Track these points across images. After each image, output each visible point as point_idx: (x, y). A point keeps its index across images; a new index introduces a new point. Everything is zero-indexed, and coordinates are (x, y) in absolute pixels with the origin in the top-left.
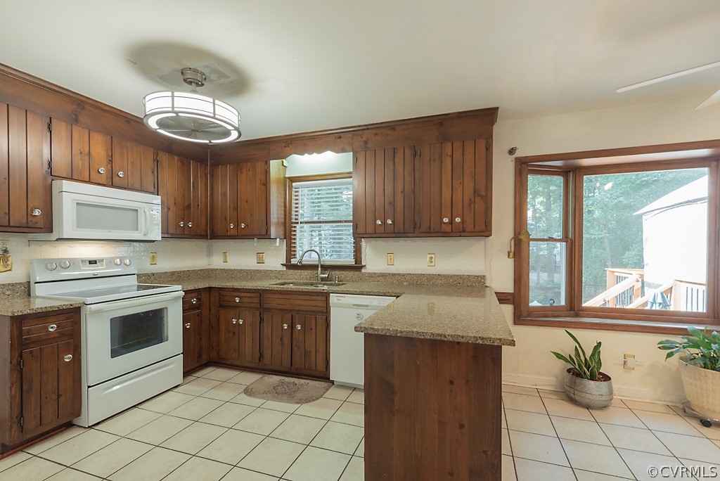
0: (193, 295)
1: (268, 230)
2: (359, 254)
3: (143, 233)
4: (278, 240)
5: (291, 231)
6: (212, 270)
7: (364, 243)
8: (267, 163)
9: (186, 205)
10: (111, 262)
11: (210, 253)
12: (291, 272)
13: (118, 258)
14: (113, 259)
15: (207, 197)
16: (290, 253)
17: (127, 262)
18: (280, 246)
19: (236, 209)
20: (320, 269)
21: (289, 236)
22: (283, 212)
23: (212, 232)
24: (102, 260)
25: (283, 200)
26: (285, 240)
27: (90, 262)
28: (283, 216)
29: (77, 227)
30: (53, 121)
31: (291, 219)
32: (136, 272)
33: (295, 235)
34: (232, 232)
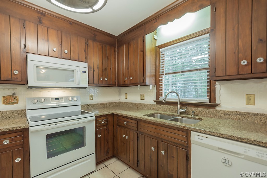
0: (103, 118)
1: (144, 80)
2: (212, 95)
3: (77, 83)
4: (151, 86)
5: (159, 80)
6: (121, 102)
7: (218, 86)
8: (144, 38)
9: (104, 69)
10: (67, 99)
11: (120, 94)
12: (159, 106)
13: (70, 97)
14: (68, 97)
15: (115, 65)
16: (159, 94)
17: (75, 99)
18: (152, 90)
19: (128, 69)
20: (179, 105)
21: (158, 83)
22: (154, 69)
23: (118, 83)
24: (62, 98)
25: (154, 61)
26: (156, 86)
27: (56, 99)
28: (154, 71)
29: (37, 80)
30: (26, 22)
31: (159, 72)
32: (80, 104)
33: (162, 82)
34: (127, 82)
